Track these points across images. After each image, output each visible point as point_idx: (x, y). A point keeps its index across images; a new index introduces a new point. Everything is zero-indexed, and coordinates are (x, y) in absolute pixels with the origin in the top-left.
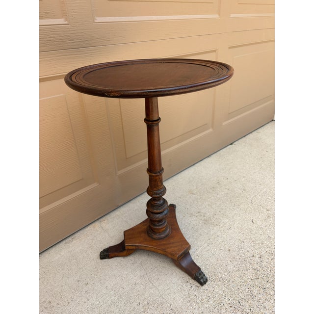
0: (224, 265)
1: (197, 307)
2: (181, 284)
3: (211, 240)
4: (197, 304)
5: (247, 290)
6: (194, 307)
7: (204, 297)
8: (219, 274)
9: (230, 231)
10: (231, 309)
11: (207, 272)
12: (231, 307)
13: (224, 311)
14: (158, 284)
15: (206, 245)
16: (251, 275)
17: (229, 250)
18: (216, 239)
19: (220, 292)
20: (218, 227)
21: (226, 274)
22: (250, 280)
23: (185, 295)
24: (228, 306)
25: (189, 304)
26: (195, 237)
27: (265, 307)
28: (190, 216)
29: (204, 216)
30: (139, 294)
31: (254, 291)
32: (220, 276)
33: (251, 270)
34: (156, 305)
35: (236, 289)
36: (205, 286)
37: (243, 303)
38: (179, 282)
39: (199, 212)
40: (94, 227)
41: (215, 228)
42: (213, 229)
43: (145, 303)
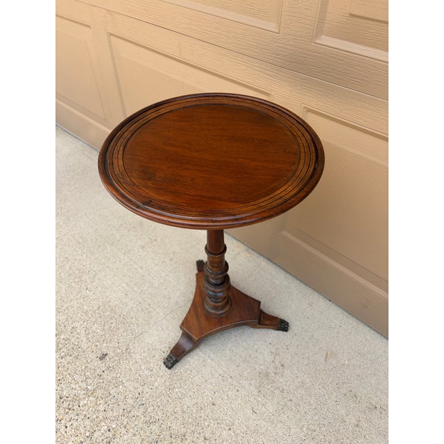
0: (190, 393)
1: (142, 357)
3: (230, 380)
4: (146, 357)
5: (157, 417)
6: (143, 354)
7: (152, 365)
8: (178, 384)
9: (249, 412)
10: (137, 395)
11: (182, 371)
12: (139, 394)
13: (136, 385)
14: (168, 319)
15: (221, 372)
16: (177, 427)
17: (213, 404)
18: (232, 387)
19: (156, 384)
20: (256, 392)
21: (179, 394)
22: (169, 424)
23: (155, 345)
24: (140, 390)
25: (146, 349)
26: (234, 358)
27: (134, 435)
28: (272, 353)
29: (275, 373)
30: (159, 303)
31: (154, 427)
32: (176, 386)
33: (183, 430)
34: (147, 319)
35: (159, 404)
36: (164, 367)
37: (142, 410)
38: (170, 340)
39: (282, 365)
40: (238, 247)
41: (252, 388)
42: (250, 384)
43: (150, 309)
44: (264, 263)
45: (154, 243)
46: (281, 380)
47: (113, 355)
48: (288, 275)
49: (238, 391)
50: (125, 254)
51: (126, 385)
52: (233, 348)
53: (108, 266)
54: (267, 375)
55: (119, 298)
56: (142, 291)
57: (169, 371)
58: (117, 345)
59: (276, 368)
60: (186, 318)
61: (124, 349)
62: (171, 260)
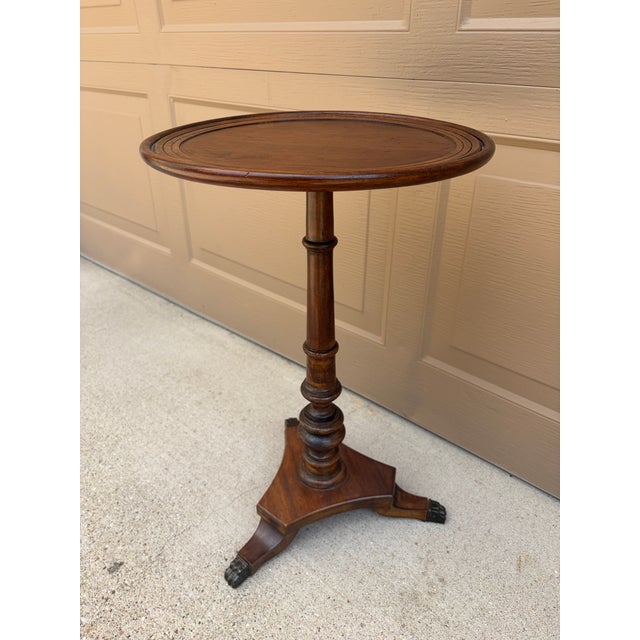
0: (273, 631)
1: (185, 568)
2: (233, 542)
3: (347, 606)
4: (193, 569)
6: (188, 564)
7: (203, 582)
8: (251, 615)
10: (172, 632)
11: (258, 591)
12: (176, 632)
13: (171, 616)
14: (236, 505)
15: (331, 592)
18: (351, 619)
19: (209, 614)
20: (396, 628)
21: (250, 632)
23: (211, 548)
24: (178, 625)
26: (352, 568)
28: (421, 558)
29: (429, 594)
30: (221, 481)
32: (245, 618)
34: (199, 505)
36: (224, 585)
39: (442, 580)
40: (353, 402)
41: (389, 620)
42: (385, 613)
43: (206, 491)
44: (396, 424)
45: (217, 398)
46: (443, 605)
47: (133, 564)
48: (437, 440)
49: (362, 625)
50: (169, 412)
51: (153, 616)
52: (351, 551)
53: (140, 429)
54: (415, 597)
55: (154, 475)
56: (193, 464)
57: (233, 592)
58: (142, 548)
59: (431, 584)
60: (268, 493)
61: (154, 555)
62: (244, 420)
